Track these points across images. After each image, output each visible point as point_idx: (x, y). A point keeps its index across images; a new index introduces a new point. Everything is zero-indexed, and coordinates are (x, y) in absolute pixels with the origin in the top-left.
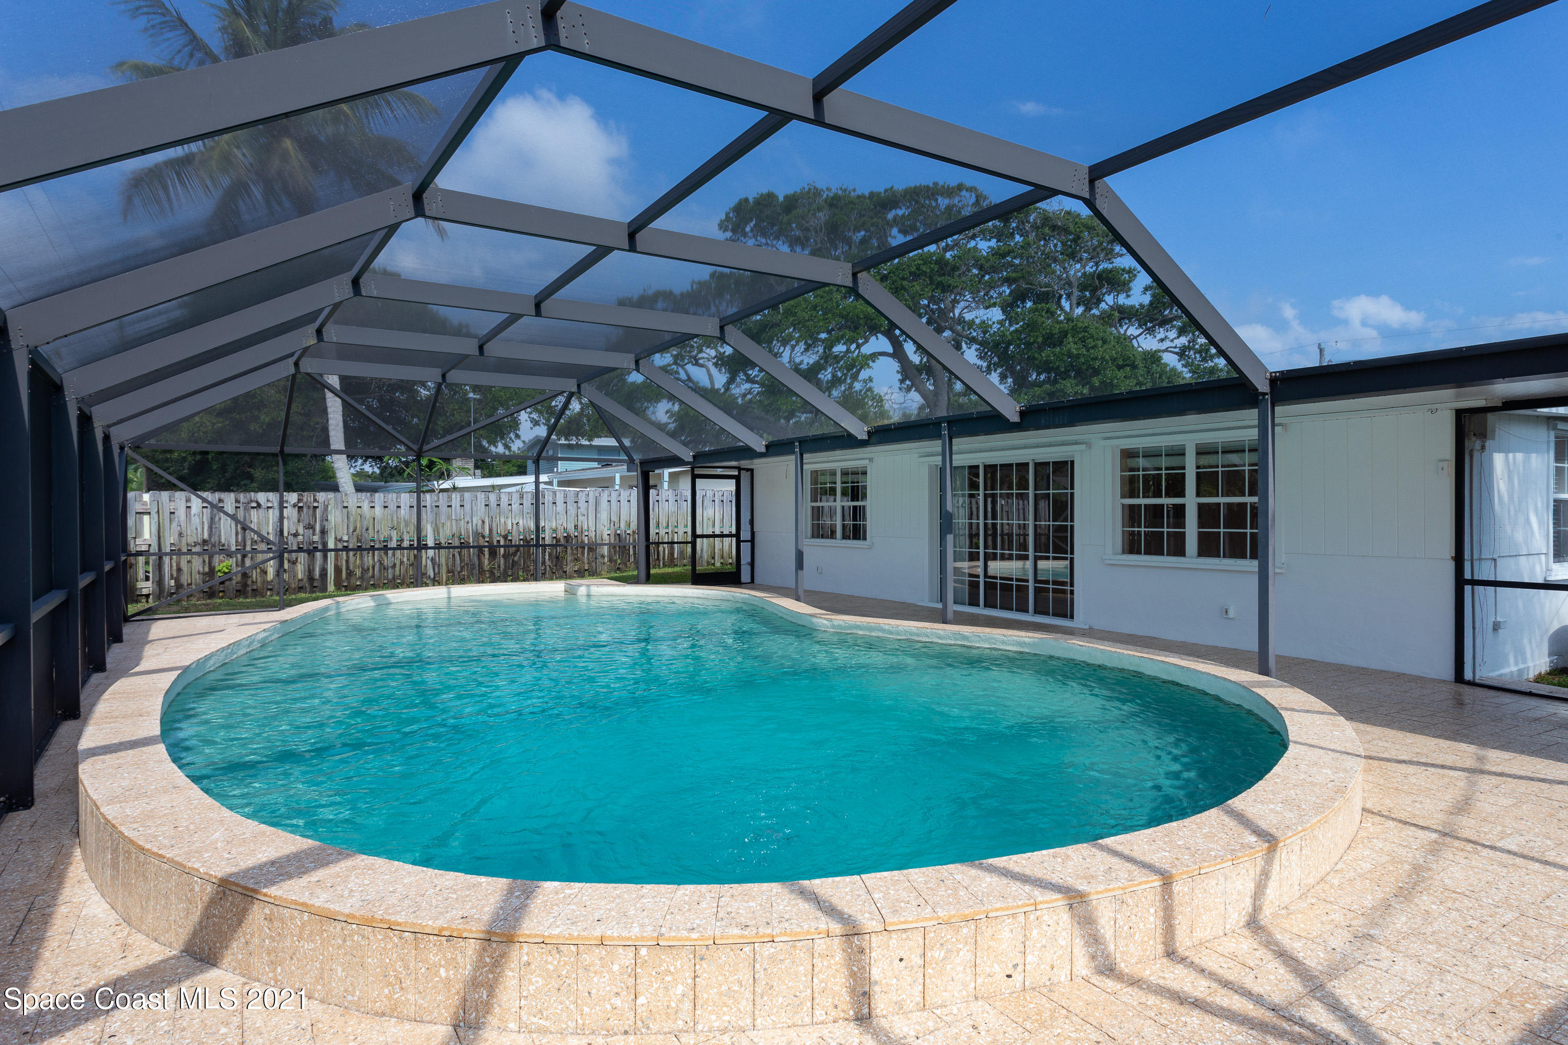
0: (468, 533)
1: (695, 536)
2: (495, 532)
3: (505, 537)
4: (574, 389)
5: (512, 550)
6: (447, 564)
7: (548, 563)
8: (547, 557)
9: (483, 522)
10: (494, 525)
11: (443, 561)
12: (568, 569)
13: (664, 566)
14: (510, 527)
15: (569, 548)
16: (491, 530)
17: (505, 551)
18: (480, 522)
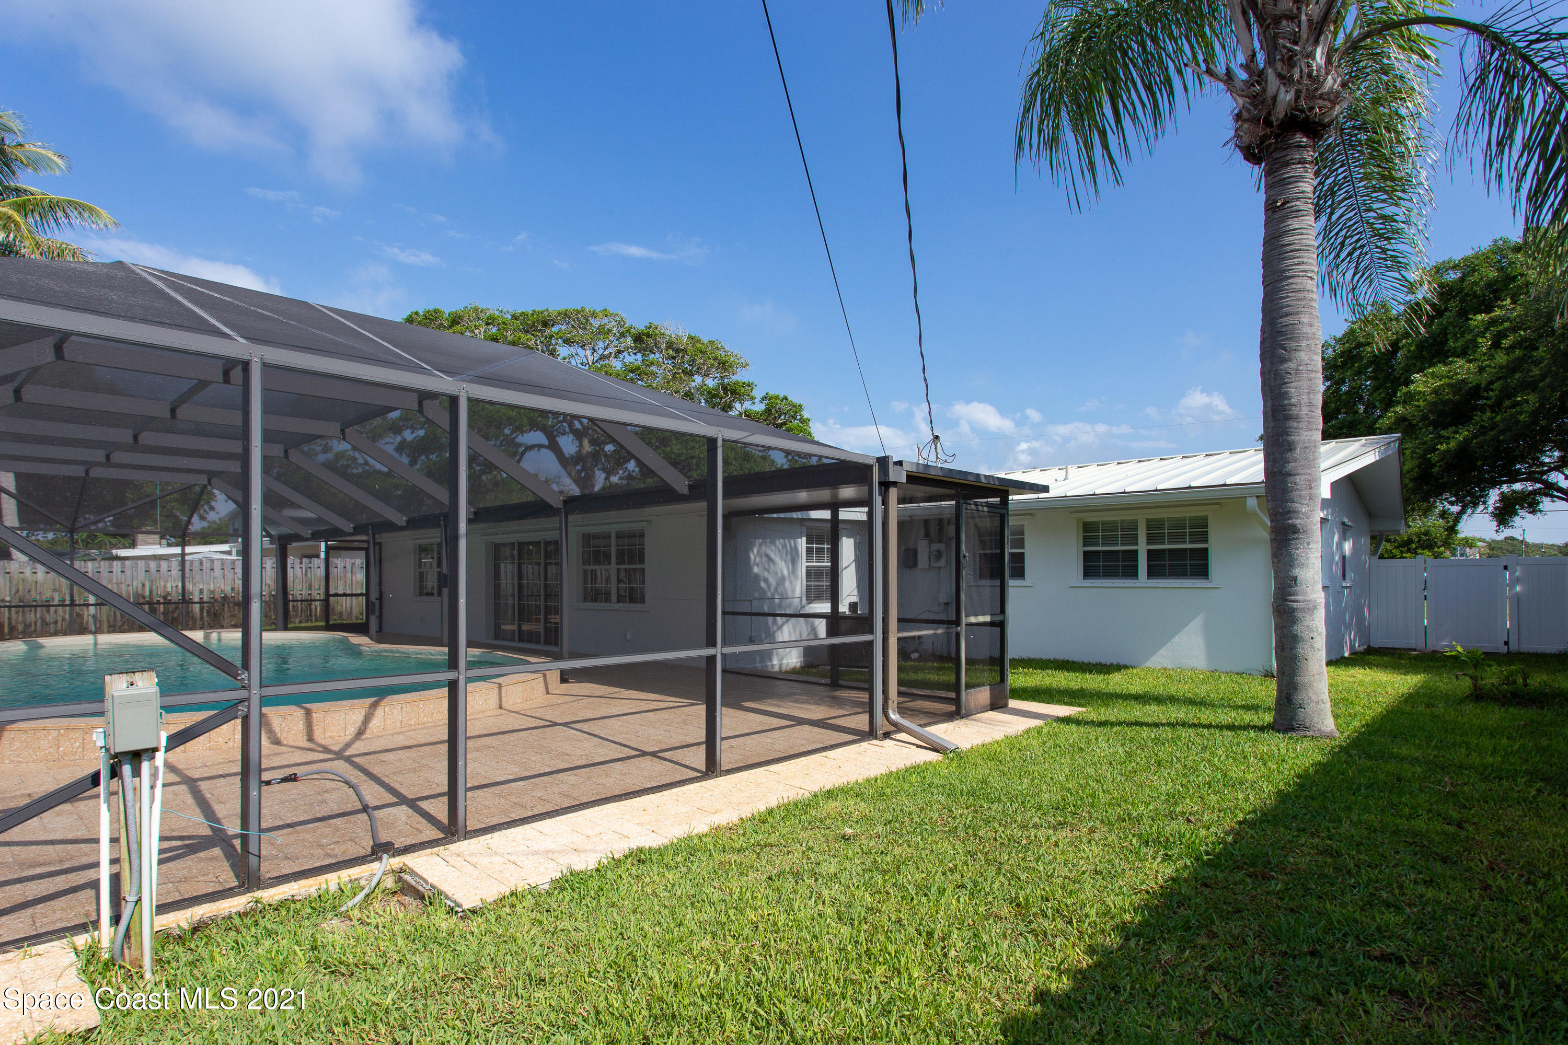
0: (129, 594)
1: (328, 595)
2: (155, 593)
3: (165, 598)
4: (206, 482)
5: (171, 607)
6: (108, 621)
7: (206, 619)
8: (205, 614)
9: (144, 585)
10: (154, 588)
11: (105, 618)
12: (225, 624)
13: (316, 620)
14: (169, 589)
15: (226, 606)
16: (151, 592)
17: (165, 608)
18: (140, 585)
